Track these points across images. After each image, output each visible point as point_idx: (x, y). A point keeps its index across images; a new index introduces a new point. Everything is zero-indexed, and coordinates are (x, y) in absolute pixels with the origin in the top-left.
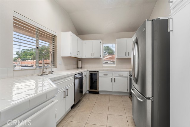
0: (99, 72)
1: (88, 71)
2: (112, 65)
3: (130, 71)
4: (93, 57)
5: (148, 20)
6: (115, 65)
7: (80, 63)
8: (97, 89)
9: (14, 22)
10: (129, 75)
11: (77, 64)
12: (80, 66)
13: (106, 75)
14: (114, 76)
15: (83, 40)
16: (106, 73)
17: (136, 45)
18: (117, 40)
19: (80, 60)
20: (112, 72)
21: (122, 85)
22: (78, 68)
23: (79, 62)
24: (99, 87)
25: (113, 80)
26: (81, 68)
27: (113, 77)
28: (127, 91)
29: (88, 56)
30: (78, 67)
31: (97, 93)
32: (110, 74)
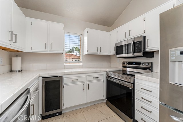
0: (63, 76)
1: (41, 78)
3: (106, 72)
4: (48, 51)
10: (106, 76)
11: (11, 64)
13: (75, 81)
18: (88, 29)
19: (17, 56)
20: (84, 75)
23: (14, 59)
25: (86, 87)
26: (21, 71)
27: (86, 81)
29: (39, 48)
30: (13, 70)
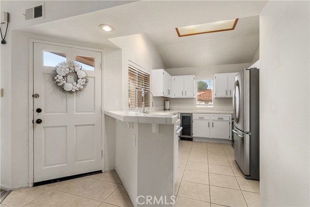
0: (193, 114)
1: (180, 114)
2: (204, 106)
3: (232, 114)
5: (247, 69)
6: (213, 106)
7: (168, 103)
8: (190, 135)
9: (129, 70)
10: (231, 118)
11: (164, 105)
12: (167, 107)
13: (201, 118)
14: (212, 120)
15: (172, 76)
16: (201, 115)
17: (237, 87)
18: (215, 75)
19: (167, 100)
20: (209, 115)
21: (222, 131)
22: (165, 109)
23: (166, 102)
24: (193, 132)
25: (211, 125)
26: (169, 110)
28: (228, 138)
29: (178, 95)
31: (191, 139)
32: (206, 117)
